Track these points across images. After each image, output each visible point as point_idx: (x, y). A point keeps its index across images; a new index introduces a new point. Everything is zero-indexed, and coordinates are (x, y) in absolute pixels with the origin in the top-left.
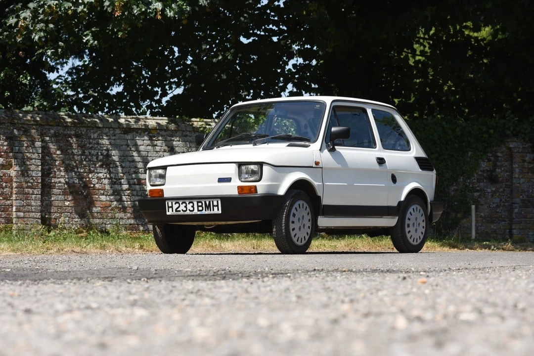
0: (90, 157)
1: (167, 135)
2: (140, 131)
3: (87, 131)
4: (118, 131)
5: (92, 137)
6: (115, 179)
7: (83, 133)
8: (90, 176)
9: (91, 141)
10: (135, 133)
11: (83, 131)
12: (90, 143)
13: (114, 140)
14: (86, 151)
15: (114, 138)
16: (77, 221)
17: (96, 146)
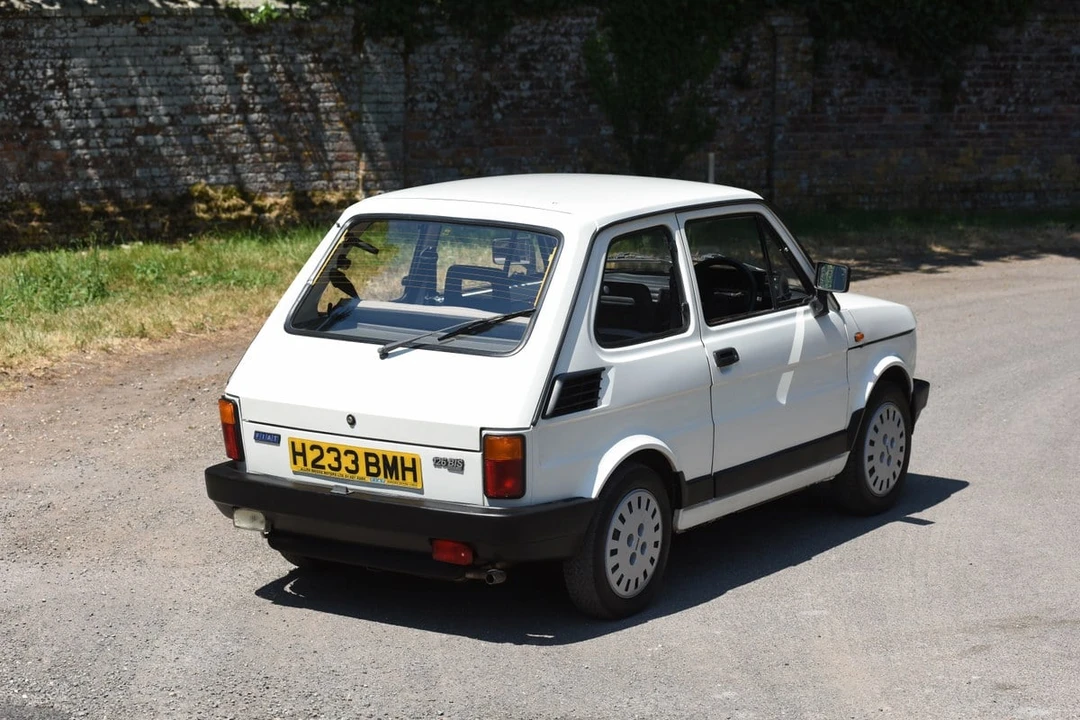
0: (31, 72)
1: (169, 25)
2: (120, 21)
3: (25, 25)
4: (81, 22)
5: (35, 36)
6: (76, 109)
7: (19, 29)
8: (33, 105)
9: (33, 42)
10: (111, 24)
11: (20, 25)
12: (31, 47)
13: (75, 38)
14: (24, 62)
15: (73, 35)
16: (11, 189)
17: (42, 51)
